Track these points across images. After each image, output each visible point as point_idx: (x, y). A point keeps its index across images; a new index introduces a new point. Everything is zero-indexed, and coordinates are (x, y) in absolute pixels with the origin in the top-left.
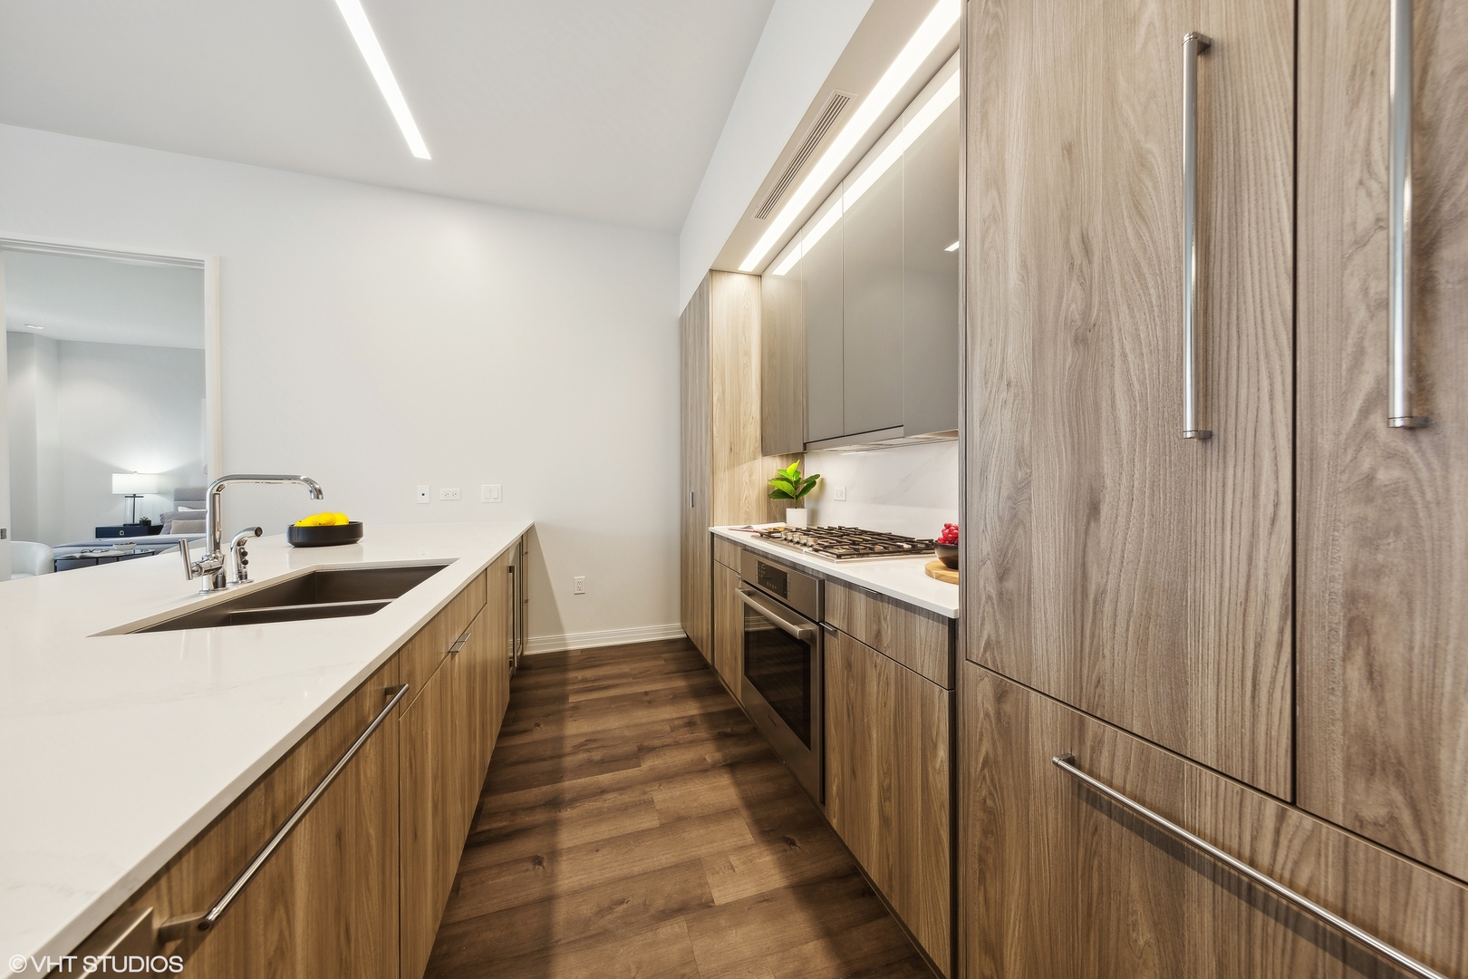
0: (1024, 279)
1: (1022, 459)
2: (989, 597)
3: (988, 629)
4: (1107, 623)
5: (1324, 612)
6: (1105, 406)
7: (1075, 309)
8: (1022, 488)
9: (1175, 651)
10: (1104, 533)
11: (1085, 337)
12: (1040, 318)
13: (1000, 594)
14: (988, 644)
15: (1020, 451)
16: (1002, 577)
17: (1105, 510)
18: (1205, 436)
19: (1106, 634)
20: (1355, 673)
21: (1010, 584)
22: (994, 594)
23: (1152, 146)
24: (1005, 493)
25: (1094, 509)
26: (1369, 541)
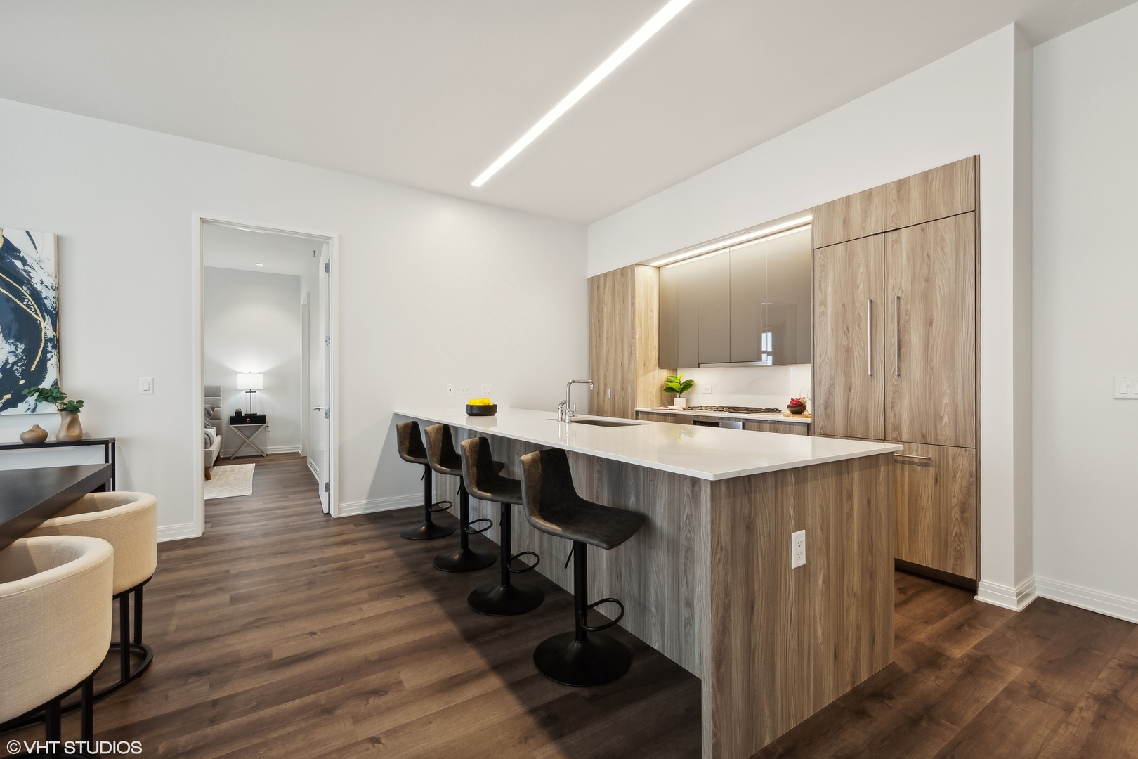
0: (832, 332)
1: (832, 378)
2: (822, 415)
3: (822, 423)
4: (853, 415)
5: (889, 406)
6: (852, 367)
7: (846, 343)
8: (832, 385)
9: (867, 417)
10: (852, 396)
11: (848, 351)
12: (837, 344)
13: (826, 414)
14: (822, 428)
15: (831, 376)
16: (826, 408)
17: (852, 390)
18: (872, 375)
19: (853, 418)
20: (892, 415)
21: (828, 410)
22: (823, 414)
23: (861, 314)
24: (827, 387)
25: (850, 390)
26: (894, 394)
